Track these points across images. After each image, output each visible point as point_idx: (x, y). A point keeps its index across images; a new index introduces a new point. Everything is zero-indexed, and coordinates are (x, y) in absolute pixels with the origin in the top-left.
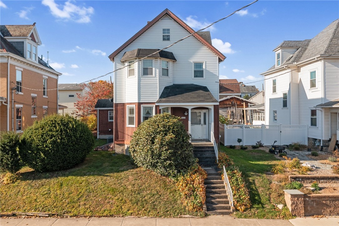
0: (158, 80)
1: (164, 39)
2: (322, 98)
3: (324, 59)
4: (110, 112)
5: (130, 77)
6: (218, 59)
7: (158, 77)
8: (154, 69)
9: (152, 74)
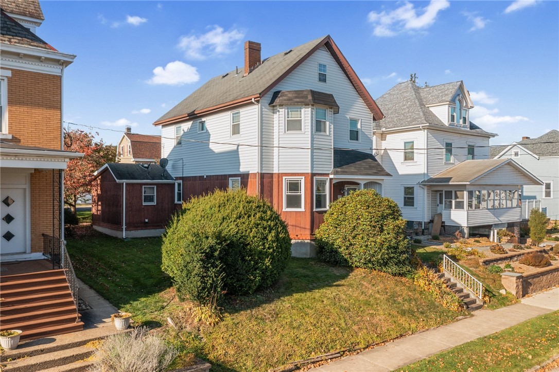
0: (332, 141)
1: (320, 80)
2: (424, 173)
3: (428, 128)
4: (145, 188)
5: (289, 132)
6: (372, 117)
7: (332, 135)
8: (328, 123)
9: (325, 131)
